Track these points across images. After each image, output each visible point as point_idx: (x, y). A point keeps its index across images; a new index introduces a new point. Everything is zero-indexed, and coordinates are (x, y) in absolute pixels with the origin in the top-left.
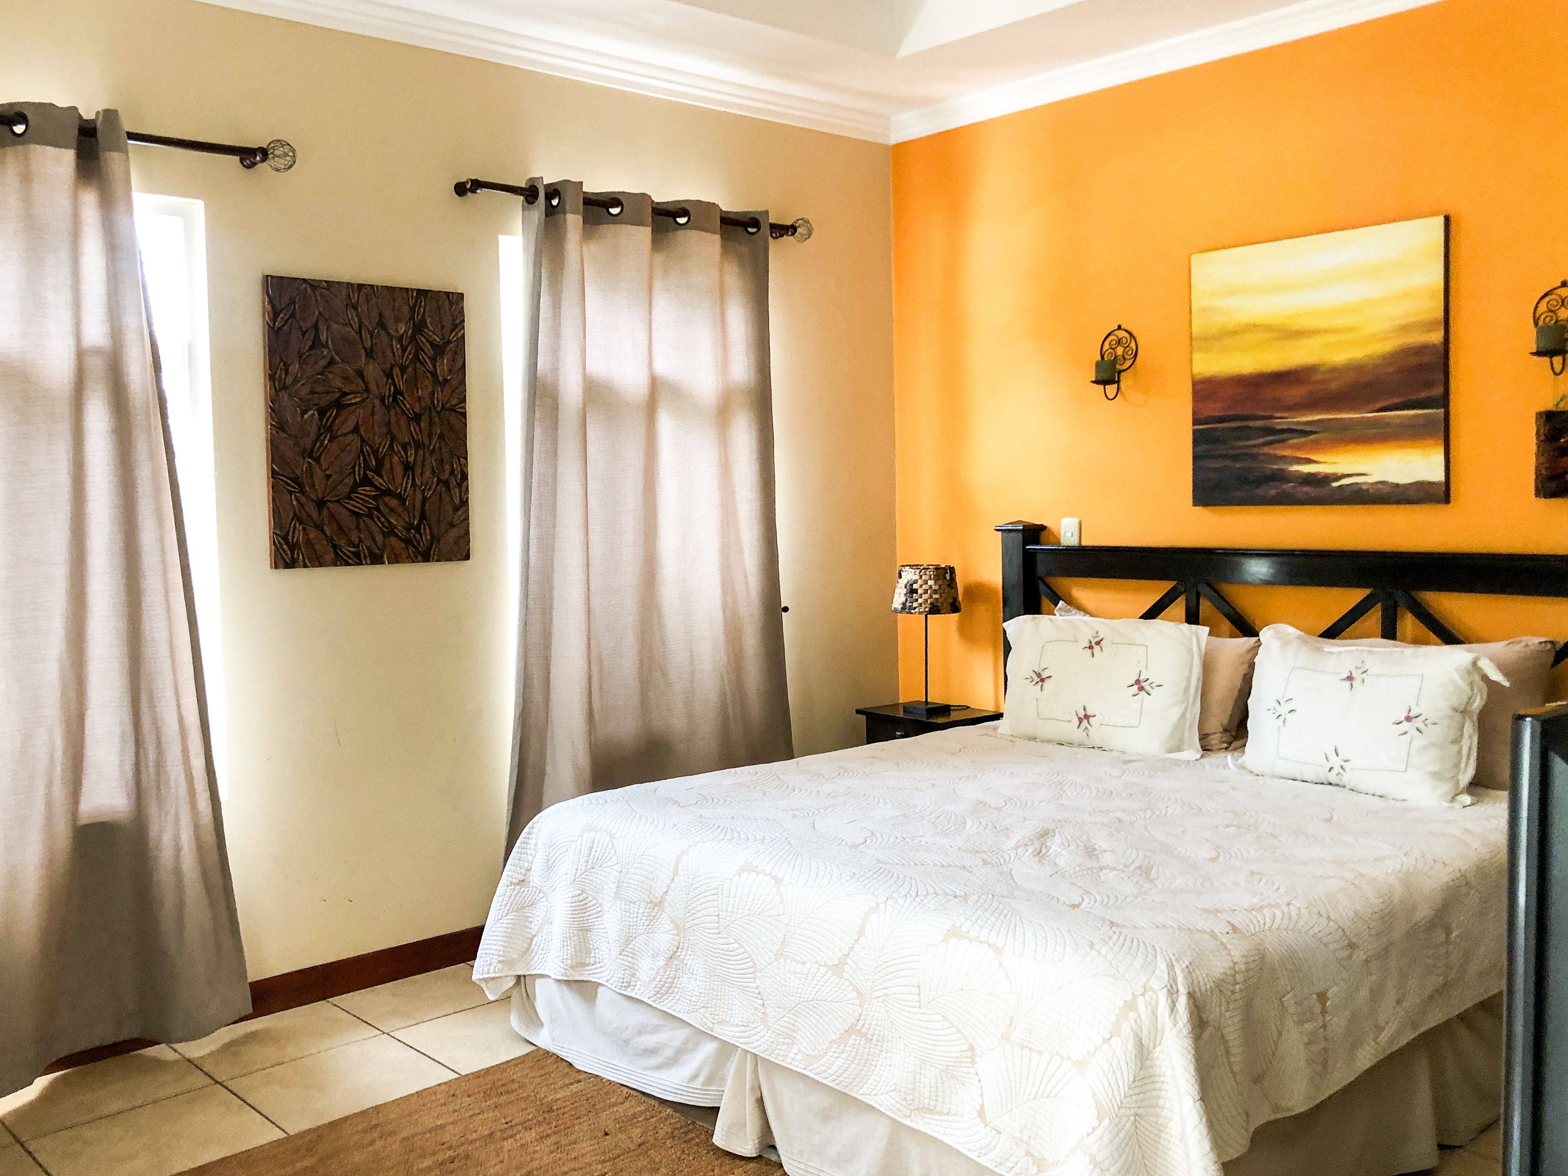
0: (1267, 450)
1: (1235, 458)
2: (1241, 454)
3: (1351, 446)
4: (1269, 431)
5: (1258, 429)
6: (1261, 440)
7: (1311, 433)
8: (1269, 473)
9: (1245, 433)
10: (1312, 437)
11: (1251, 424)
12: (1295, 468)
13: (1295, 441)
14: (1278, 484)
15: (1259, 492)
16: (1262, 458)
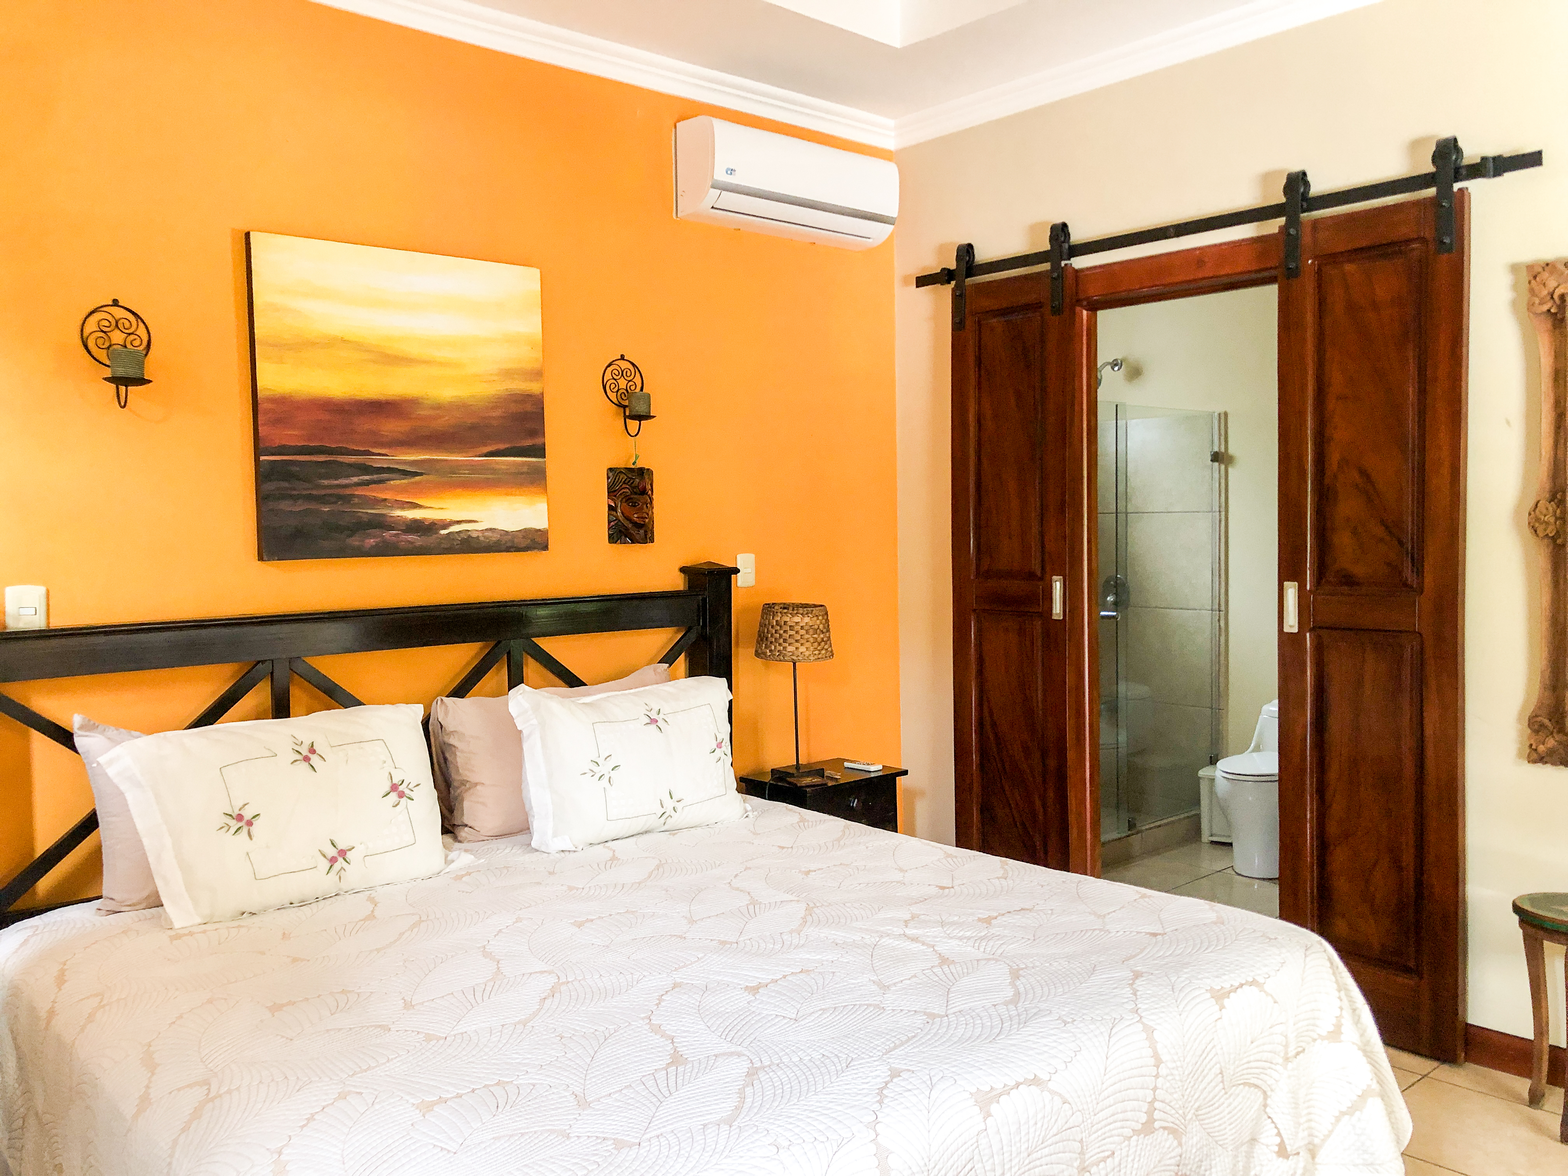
0: (359, 492)
1: (322, 499)
2: (330, 495)
3: (459, 491)
4: (365, 469)
5: (350, 465)
6: (355, 479)
7: (416, 474)
8: (365, 519)
9: (335, 470)
10: (418, 478)
11: (341, 458)
12: (398, 513)
13: (398, 482)
14: (376, 532)
15: (355, 541)
16: (356, 500)
